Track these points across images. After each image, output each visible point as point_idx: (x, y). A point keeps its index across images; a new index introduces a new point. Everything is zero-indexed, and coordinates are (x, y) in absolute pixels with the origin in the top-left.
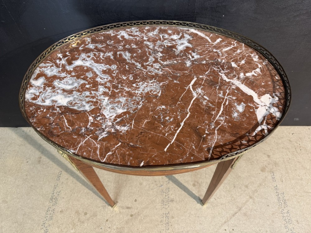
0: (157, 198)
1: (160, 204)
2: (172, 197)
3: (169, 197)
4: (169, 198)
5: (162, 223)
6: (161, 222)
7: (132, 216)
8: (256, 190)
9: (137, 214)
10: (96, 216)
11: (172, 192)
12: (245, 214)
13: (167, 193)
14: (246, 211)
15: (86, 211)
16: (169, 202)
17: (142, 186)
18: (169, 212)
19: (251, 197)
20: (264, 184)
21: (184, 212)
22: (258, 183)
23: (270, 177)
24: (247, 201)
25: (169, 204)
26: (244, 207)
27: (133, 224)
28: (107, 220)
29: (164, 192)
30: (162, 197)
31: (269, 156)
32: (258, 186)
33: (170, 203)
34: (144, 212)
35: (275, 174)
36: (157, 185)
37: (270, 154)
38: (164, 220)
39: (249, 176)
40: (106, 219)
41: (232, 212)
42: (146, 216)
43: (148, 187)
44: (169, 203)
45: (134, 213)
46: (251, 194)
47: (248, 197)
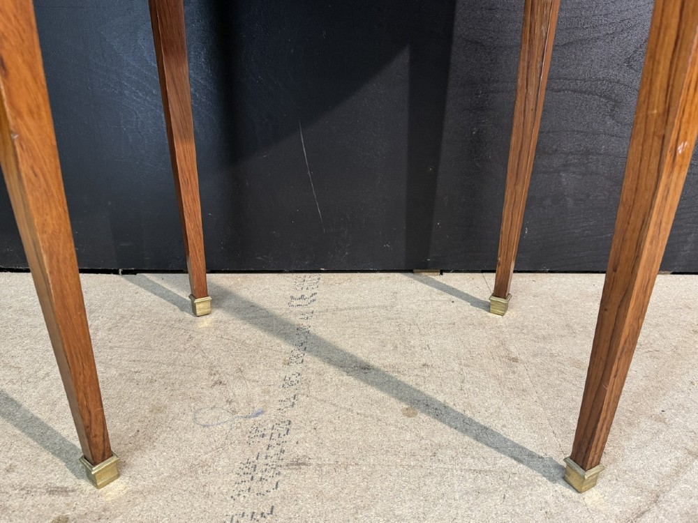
0: (224, 455)
1: (233, 477)
2: (300, 452)
3: (283, 451)
4: (283, 456)
9: (95, 516)
11: (302, 435)
13: (275, 436)
16: (279, 469)
17: (160, 415)
18: (273, 508)
24: (681, 468)
25: (280, 478)
29: (263, 436)
30: (248, 453)
33: (284, 472)
34: (138, 508)
36: (234, 412)
41: (617, 510)
43: (190, 418)
44: (279, 474)
47: (678, 454)
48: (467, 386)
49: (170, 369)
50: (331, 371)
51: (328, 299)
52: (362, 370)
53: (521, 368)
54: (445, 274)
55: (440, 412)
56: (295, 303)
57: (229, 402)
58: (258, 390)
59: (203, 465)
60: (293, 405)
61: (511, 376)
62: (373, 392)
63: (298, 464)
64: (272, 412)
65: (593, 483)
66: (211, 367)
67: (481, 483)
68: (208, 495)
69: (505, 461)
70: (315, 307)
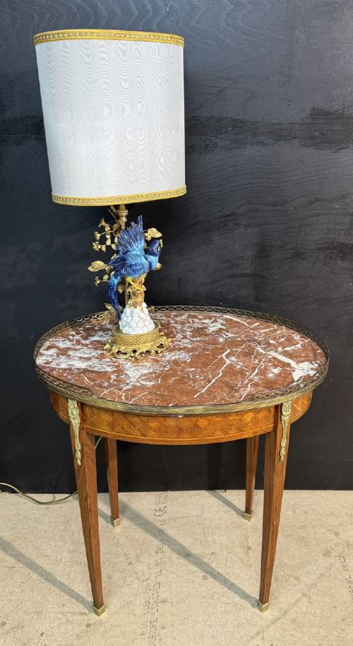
0: (138, 598)
1: (142, 607)
2: (165, 597)
3: (158, 596)
4: (158, 598)
5: (143, 637)
6: (142, 634)
7: (88, 625)
8: (314, 584)
10: (23, 627)
11: (165, 589)
12: (294, 621)
13: (155, 590)
14: (297, 616)
15: (5, 620)
18: (157, 619)
19: (304, 595)
20: (328, 575)
21: (185, 618)
22: (318, 572)
23: (338, 565)
24: (298, 601)
25: (158, 607)
26: (293, 610)
27: (89, 638)
28: (42, 634)
29: (150, 589)
30: (146, 597)
31: (336, 534)
32: (318, 578)
33: (159, 604)
35: (347, 560)
36: (138, 579)
37: (338, 531)
38: (148, 631)
39: (302, 563)
40: (40, 632)
41: (271, 618)
42: (115, 626)
43: (122, 581)
45: (94, 621)
46: (305, 589)
47: (299, 595)
48: (228, 563)
49: (110, 556)
50: (175, 556)
51: (171, 510)
52: (187, 555)
53: (251, 553)
54: (227, 491)
55: (217, 576)
56: (157, 513)
57: (136, 573)
58: (146, 567)
59: (131, 602)
60: (160, 575)
61: (247, 557)
62: (192, 567)
63: (164, 602)
64: (153, 578)
65: (267, 608)
66: (126, 555)
67: (227, 608)
68: (135, 615)
69: (237, 599)
70: (166, 517)
